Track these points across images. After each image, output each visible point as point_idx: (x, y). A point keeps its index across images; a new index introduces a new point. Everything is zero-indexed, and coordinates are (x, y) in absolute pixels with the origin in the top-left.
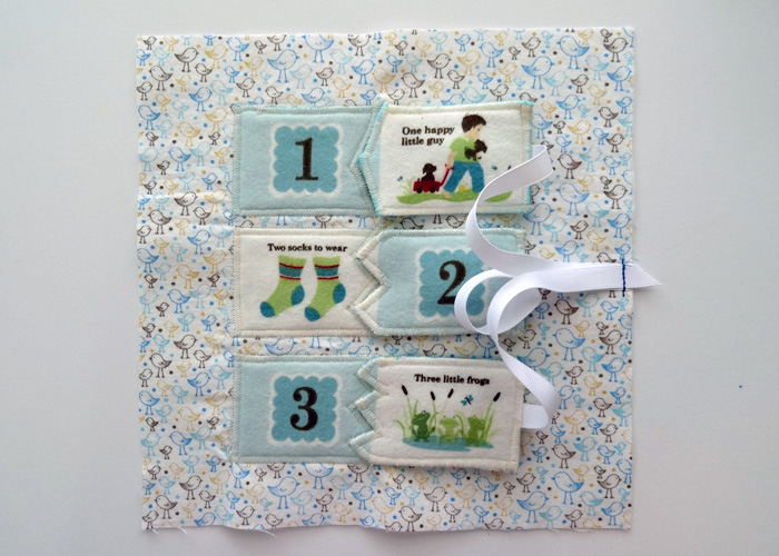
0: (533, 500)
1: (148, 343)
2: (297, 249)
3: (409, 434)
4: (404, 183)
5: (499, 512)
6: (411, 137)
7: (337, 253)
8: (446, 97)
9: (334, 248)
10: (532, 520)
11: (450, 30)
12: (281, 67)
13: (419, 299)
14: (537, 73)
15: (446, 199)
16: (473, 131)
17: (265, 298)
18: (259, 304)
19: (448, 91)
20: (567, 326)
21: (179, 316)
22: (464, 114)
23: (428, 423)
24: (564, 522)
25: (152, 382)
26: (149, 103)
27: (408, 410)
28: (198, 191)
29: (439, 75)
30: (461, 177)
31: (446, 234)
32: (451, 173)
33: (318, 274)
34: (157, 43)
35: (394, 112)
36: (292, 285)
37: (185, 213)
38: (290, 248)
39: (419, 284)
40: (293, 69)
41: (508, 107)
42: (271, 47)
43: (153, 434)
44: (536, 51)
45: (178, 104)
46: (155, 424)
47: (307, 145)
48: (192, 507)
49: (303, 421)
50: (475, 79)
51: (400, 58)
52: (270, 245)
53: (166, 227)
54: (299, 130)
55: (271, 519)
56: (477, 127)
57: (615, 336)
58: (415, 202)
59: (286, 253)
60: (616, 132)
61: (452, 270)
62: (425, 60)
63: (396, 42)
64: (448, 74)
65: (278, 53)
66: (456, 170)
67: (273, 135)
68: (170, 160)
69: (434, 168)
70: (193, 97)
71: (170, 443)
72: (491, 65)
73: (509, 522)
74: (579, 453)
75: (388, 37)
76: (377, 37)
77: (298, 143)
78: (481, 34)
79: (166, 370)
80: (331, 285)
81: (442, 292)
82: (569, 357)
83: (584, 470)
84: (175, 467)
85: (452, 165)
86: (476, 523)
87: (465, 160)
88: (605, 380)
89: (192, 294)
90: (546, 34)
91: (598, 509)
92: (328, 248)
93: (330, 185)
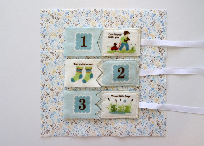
0: (141, 129)
1: (43, 89)
2: (81, 64)
3: (110, 111)
4: (109, 48)
5: (132, 132)
6: (111, 36)
7: (91, 66)
8: (119, 26)
9: (91, 64)
10: (141, 134)
11: (120, 9)
12: (77, 18)
13: (113, 77)
14: (143, 21)
15: (119, 52)
16: (126, 35)
17: (72, 77)
18: (71, 79)
19: (120, 25)
20: (149, 85)
21: (51, 82)
22: (124, 31)
23: (115, 107)
24: (149, 135)
25: (44, 99)
26: (43, 27)
27: (110, 104)
28: (56, 50)
29: (118, 21)
30: (123, 47)
31: (119, 61)
32: (121, 45)
33: (86, 71)
34: (45, 12)
35: (106, 30)
36: (79, 74)
37: (53, 55)
38: (80, 64)
39: (113, 73)
40: (81, 18)
41: (135, 30)
42: (75, 12)
43: (44, 112)
44: (142, 15)
45: (51, 27)
46: (45, 110)
47: (84, 38)
48: (54, 131)
49: (82, 107)
50: (127, 22)
51: (108, 16)
52: (74, 63)
53: (48, 59)
54: (82, 34)
55: (75, 134)
56: (127, 34)
57: (162, 88)
58: (111, 53)
59: (78, 66)
60: (162, 36)
61: (121, 70)
62: (114, 17)
63: (107, 12)
64: (120, 21)
65: (77, 14)
66: (122, 45)
67: (75, 35)
68: (49, 42)
69: (117, 44)
70: (54, 25)
71: (48, 115)
72: (131, 19)
73: (135, 135)
74: (153, 117)
75: (105, 11)
76: (102, 10)
77: (82, 38)
78: (128, 11)
79: (48, 96)
80: (89, 74)
81: (119, 75)
82: (150, 93)
83: (154, 121)
84: (49, 121)
85: (121, 43)
86: (127, 135)
87: (124, 42)
88: (159, 99)
89: (54, 76)
90: (145, 11)
91: (157, 131)
92: (89, 64)
93: (90, 48)
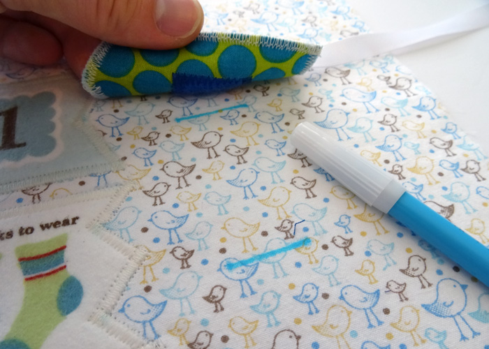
7: (61, 230)
9: (56, 224)
33: (25, 272)
80: (52, 286)
92: (43, 227)
